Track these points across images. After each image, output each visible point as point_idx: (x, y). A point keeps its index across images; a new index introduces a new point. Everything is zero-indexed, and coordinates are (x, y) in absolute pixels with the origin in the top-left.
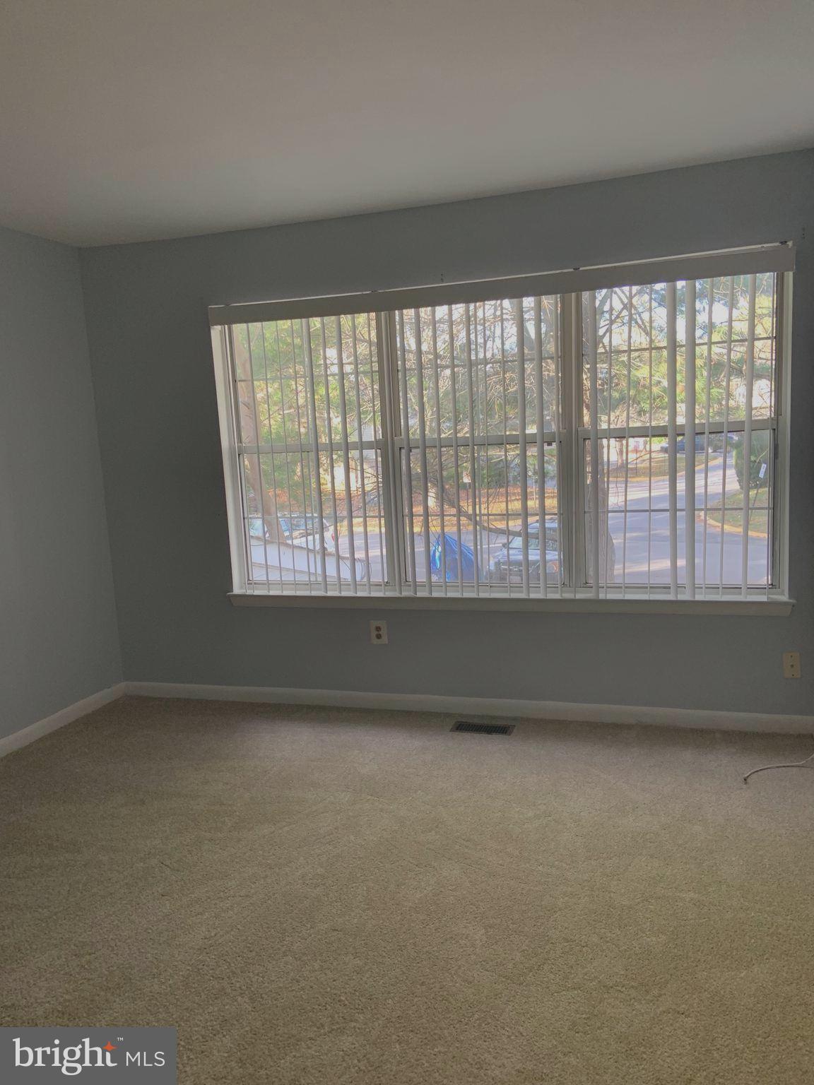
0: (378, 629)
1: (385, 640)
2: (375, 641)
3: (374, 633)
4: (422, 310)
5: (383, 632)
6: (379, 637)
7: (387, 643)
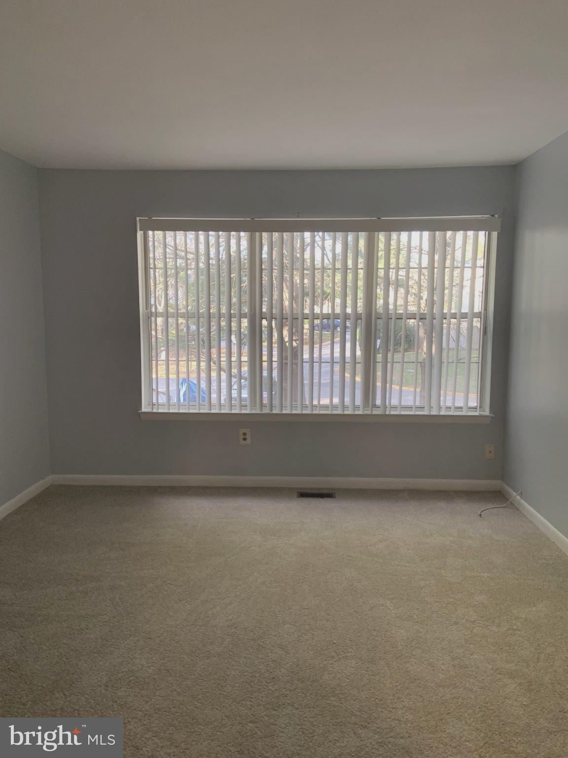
0: (245, 434)
1: (249, 441)
2: (242, 442)
3: (242, 437)
4: (285, 234)
5: (248, 437)
6: (245, 439)
7: (250, 443)
